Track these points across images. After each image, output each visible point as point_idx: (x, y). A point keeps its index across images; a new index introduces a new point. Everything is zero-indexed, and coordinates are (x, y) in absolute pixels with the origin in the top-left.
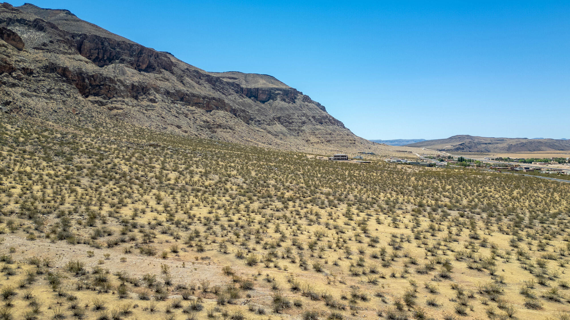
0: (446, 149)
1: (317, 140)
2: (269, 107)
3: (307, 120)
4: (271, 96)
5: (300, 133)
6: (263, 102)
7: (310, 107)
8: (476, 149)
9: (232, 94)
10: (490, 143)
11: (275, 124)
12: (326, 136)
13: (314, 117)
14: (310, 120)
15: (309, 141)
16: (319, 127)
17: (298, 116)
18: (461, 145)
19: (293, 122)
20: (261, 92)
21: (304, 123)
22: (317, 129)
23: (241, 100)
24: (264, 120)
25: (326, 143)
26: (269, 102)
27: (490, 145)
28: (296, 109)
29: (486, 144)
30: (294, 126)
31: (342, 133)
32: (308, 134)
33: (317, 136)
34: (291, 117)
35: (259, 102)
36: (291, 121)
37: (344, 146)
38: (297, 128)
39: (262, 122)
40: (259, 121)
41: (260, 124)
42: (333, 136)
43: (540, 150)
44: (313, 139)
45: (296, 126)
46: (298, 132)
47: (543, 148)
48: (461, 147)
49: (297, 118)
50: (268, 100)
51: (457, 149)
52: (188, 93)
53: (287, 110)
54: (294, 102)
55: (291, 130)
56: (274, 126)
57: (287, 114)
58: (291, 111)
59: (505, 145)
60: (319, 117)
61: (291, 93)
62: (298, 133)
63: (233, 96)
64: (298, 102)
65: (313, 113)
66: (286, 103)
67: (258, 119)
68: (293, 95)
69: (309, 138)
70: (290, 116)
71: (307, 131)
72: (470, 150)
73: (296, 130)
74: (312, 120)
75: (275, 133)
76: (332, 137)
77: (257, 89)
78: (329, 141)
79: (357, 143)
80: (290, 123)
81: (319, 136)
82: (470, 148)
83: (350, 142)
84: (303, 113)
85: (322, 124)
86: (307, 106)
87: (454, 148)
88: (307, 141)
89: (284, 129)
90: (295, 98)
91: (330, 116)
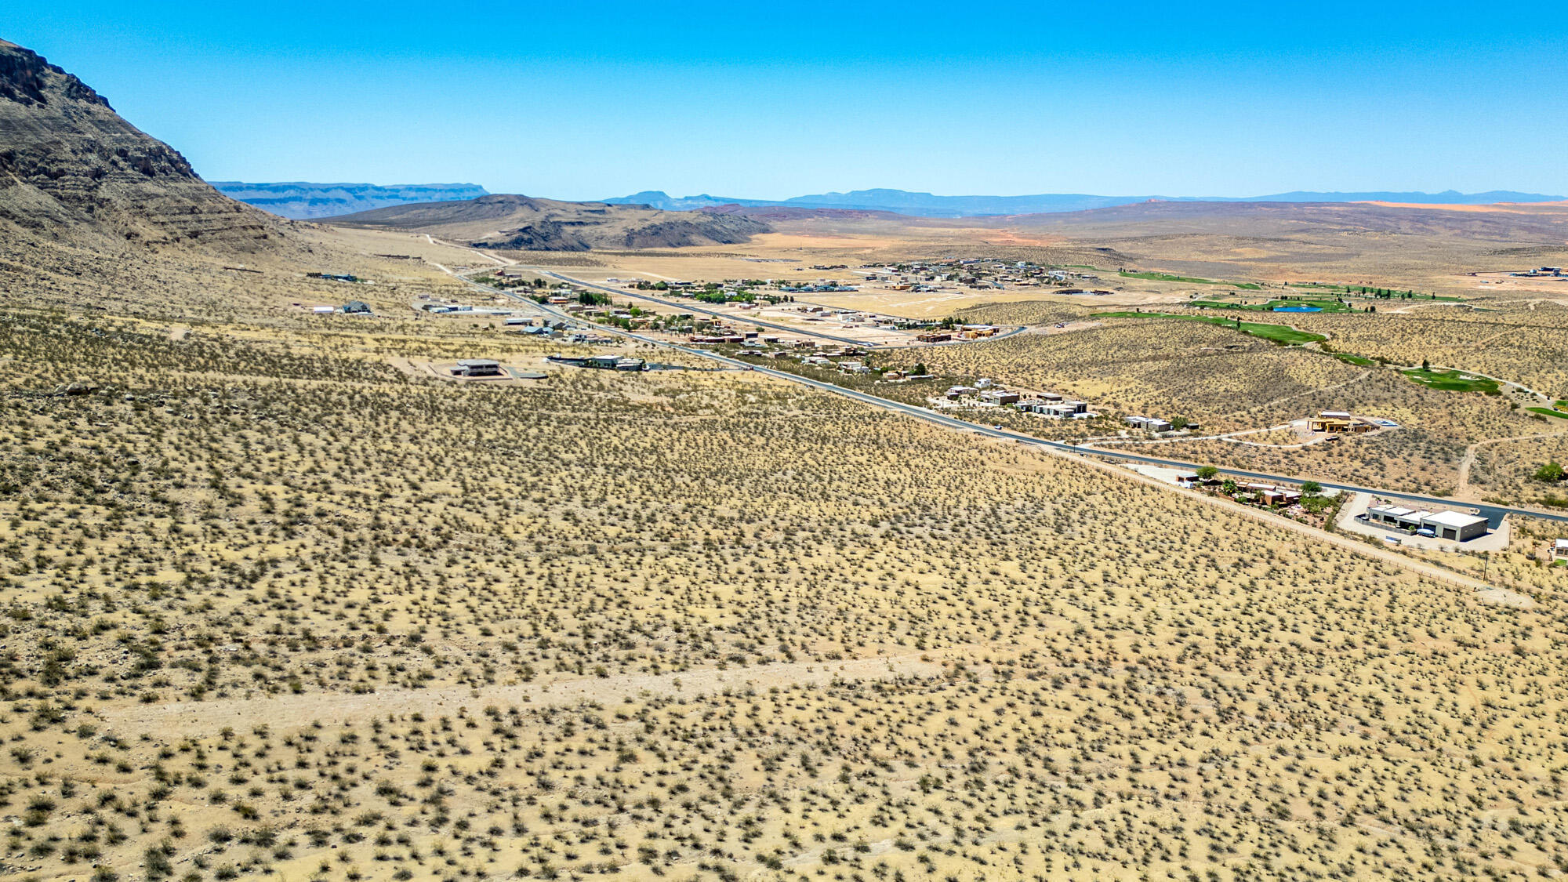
0: (490, 242)
1: (157, 233)
3: (105, 166)
5: (99, 211)
7: (101, 117)
8: (558, 243)
10: (581, 223)
11: (13, 182)
12: (183, 217)
13: (122, 153)
14: (114, 163)
15: (137, 235)
16: (149, 187)
17: (74, 152)
18: (524, 230)
19: (62, 172)
21: (98, 174)
22: (150, 196)
25: (188, 241)
27: (586, 230)
28: (56, 125)
29: (573, 224)
30: (68, 186)
31: (221, 207)
32: (125, 214)
33: (154, 219)
34: (52, 156)
36: (54, 169)
37: (242, 249)
38: (81, 193)
42: (203, 217)
43: (689, 244)
44: (150, 232)
45: (75, 187)
46: (92, 206)
47: (694, 238)
48: (526, 237)
49: (74, 158)
51: (517, 243)
53: (31, 129)
54: (42, 99)
55: (61, 198)
56: (12, 189)
57: (36, 146)
58: (48, 135)
59: (617, 230)
60: (139, 154)
61: (23, 66)
62: (90, 210)
64: (56, 100)
65: (117, 140)
66: (16, 104)
68: (29, 73)
69: (133, 228)
70: (48, 152)
71: (119, 203)
72: (548, 244)
73: (79, 200)
74: (122, 164)
75: (26, 217)
76: (200, 221)
78: (194, 235)
79: (271, 237)
80: (54, 176)
81: (161, 219)
82: (545, 238)
83: (251, 232)
84: (88, 141)
85: (151, 174)
86: (88, 113)
87: (508, 239)
88: (128, 237)
89: (48, 200)
90: (41, 85)
91: (172, 150)
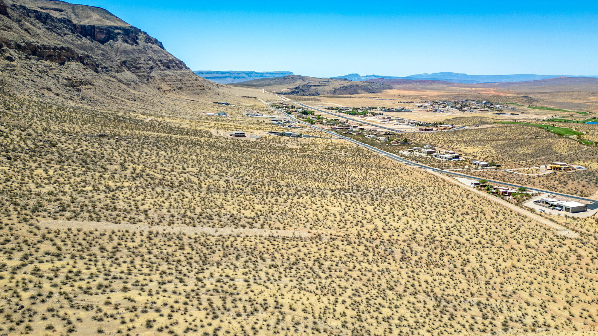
0: (283, 92)
1: (168, 88)
2: (110, 48)
3: (154, 65)
4: (110, 35)
5: (150, 80)
6: (102, 42)
7: (155, 49)
8: (308, 93)
9: (68, 34)
10: (318, 86)
11: (124, 70)
12: (177, 83)
13: (160, 61)
14: (157, 64)
15: (161, 88)
16: (167, 72)
17: (145, 60)
18: (296, 88)
19: (140, 67)
20: (98, 30)
21: (152, 68)
22: (167, 75)
23: (79, 42)
24: (111, 67)
25: (178, 90)
26: (108, 43)
27: (319, 88)
28: (140, 52)
29: (315, 86)
30: (142, 72)
31: (190, 79)
32: (158, 81)
33: (168, 83)
34: (137, 62)
35: (97, 42)
36: (138, 66)
37: (195, 93)
38: (146, 74)
39: (110, 69)
40: (106, 68)
41: (107, 71)
42: (183, 82)
43: (357, 93)
44: (165, 87)
45: (144, 72)
46: (149, 78)
47: (359, 91)
48: (296, 90)
49: (144, 62)
50: (108, 41)
51: (293, 93)
52: (39, 44)
53: (132, 53)
54: (137, 43)
55: (139, 76)
56: (123, 73)
57: (133, 59)
58: (137, 55)
59: (330, 88)
60: (166, 61)
61: (132, 32)
62: (148, 80)
63: (69, 36)
64: (141, 43)
65: (159, 57)
66: (128, 45)
67: (104, 65)
68: (134, 35)
69: (160, 86)
70: (136, 60)
71: (157, 77)
72: (304, 93)
73: (145, 76)
74: (160, 65)
75: (126, 82)
76: (182, 84)
77: (93, 27)
78: (180, 88)
79: (206, 89)
80: (138, 69)
81: (170, 83)
82: (303, 91)
83: (199, 88)
84: (150, 57)
85: (169, 68)
86: (151, 47)
87: (290, 91)
88: (159, 89)
89: (134, 76)
90: (137, 38)
91: (177, 60)
